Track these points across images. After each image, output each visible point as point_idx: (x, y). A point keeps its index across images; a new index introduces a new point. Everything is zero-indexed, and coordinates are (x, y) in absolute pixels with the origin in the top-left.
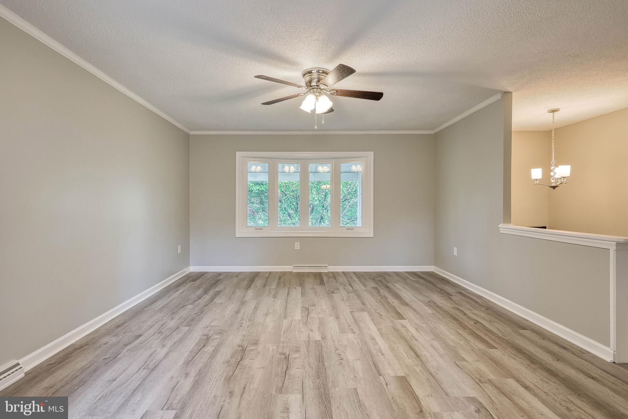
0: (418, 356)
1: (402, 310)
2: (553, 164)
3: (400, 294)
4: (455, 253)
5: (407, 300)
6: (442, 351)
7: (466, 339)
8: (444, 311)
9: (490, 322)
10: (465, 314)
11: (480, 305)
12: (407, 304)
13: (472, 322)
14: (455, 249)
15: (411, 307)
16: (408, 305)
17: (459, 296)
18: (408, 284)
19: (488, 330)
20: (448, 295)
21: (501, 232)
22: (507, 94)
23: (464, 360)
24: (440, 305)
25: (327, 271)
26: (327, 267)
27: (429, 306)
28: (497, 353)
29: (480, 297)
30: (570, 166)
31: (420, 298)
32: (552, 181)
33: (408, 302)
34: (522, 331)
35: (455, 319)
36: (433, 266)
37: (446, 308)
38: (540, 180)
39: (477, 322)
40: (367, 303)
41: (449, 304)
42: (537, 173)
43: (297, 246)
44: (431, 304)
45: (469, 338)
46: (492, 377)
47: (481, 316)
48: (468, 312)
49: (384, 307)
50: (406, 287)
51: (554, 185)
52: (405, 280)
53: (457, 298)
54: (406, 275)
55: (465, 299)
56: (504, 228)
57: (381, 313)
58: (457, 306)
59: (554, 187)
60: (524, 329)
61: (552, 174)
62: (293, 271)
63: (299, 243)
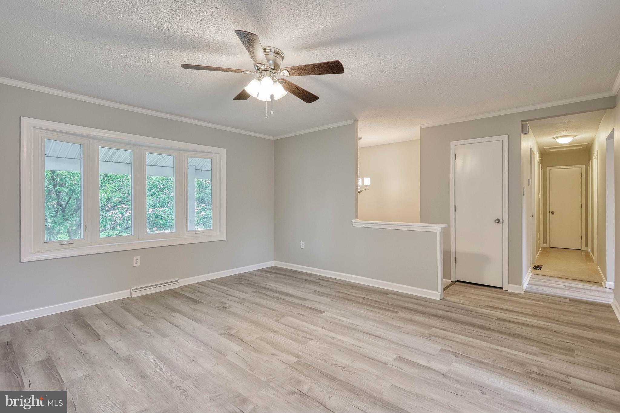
4: (303, 247)
8: (335, 296)
10: (348, 294)
14: (302, 243)
16: (308, 300)
21: (354, 225)
22: (356, 122)
24: (325, 292)
25: (178, 286)
26: (178, 281)
30: (370, 178)
32: (359, 188)
36: (274, 261)
37: (332, 294)
39: (363, 298)
43: (137, 261)
51: (360, 191)
52: (268, 278)
56: (356, 223)
57: (301, 313)
58: (336, 290)
61: (359, 183)
62: (133, 296)
63: (139, 257)
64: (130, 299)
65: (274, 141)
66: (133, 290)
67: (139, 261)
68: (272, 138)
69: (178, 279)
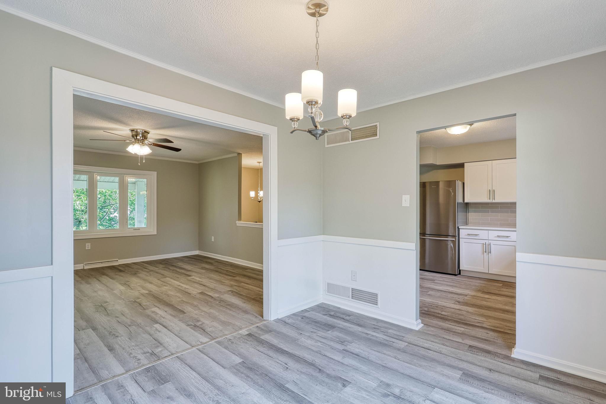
0: (205, 286)
1: (188, 273)
2: (259, 190)
3: (183, 267)
4: (213, 240)
5: (189, 269)
6: (215, 282)
7: (224, 277)
8: (211, 270)
9: (233, 270)
10: (221, 269)
11: (227, 265)
12: (190, 271)
13: (225, 271)
14: (213, 238)
15: (193, 271)
17: (216, 263)
18: (185, 262)
19: (232, 272)
20: (211, 264)
21: (237, 225)
22: (240, 155)
23: (224, 282)
24: (208, 268)
25: (118, 264)
27: (202, 269)
28: (237, 278)
29: (227, 262)
31: (196, 267)
32: (259, 198)
33: (190, 270)
34: (246, 270)
35: (217, 271)
36: (198, 251)
37: (212, 269)
38: (254, 197)
39: (227, 271)
40: (164, 274)
41: (213, 267)
42: (252, 194)
43: (88, 246)
44: (203, 268)
45: (225, 276)
46: (236, 284)
47: (229, 269)
48: (222, 268)
49: (177, 274)
50: (185, 264)
51: (259, 200)
53: (216, 264)
54: (182, 258)
55: (219, 263)
56: (239, 223)
57: (178, 277)
58: (217, 267)
59: (259, 202)
60: (247, 269)
61: (259, 195)
62: (85, 268)
63: (90, 244)
64: (83, 270)
65: (199, 164)
66: (85, 264)
67: (90, 246)
68: (197, 162)
69: (118, 260)
